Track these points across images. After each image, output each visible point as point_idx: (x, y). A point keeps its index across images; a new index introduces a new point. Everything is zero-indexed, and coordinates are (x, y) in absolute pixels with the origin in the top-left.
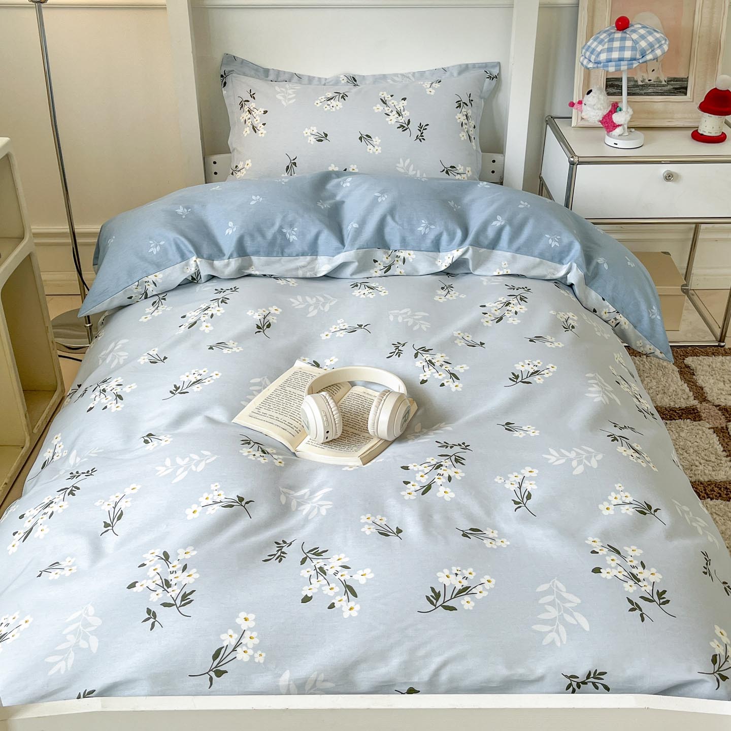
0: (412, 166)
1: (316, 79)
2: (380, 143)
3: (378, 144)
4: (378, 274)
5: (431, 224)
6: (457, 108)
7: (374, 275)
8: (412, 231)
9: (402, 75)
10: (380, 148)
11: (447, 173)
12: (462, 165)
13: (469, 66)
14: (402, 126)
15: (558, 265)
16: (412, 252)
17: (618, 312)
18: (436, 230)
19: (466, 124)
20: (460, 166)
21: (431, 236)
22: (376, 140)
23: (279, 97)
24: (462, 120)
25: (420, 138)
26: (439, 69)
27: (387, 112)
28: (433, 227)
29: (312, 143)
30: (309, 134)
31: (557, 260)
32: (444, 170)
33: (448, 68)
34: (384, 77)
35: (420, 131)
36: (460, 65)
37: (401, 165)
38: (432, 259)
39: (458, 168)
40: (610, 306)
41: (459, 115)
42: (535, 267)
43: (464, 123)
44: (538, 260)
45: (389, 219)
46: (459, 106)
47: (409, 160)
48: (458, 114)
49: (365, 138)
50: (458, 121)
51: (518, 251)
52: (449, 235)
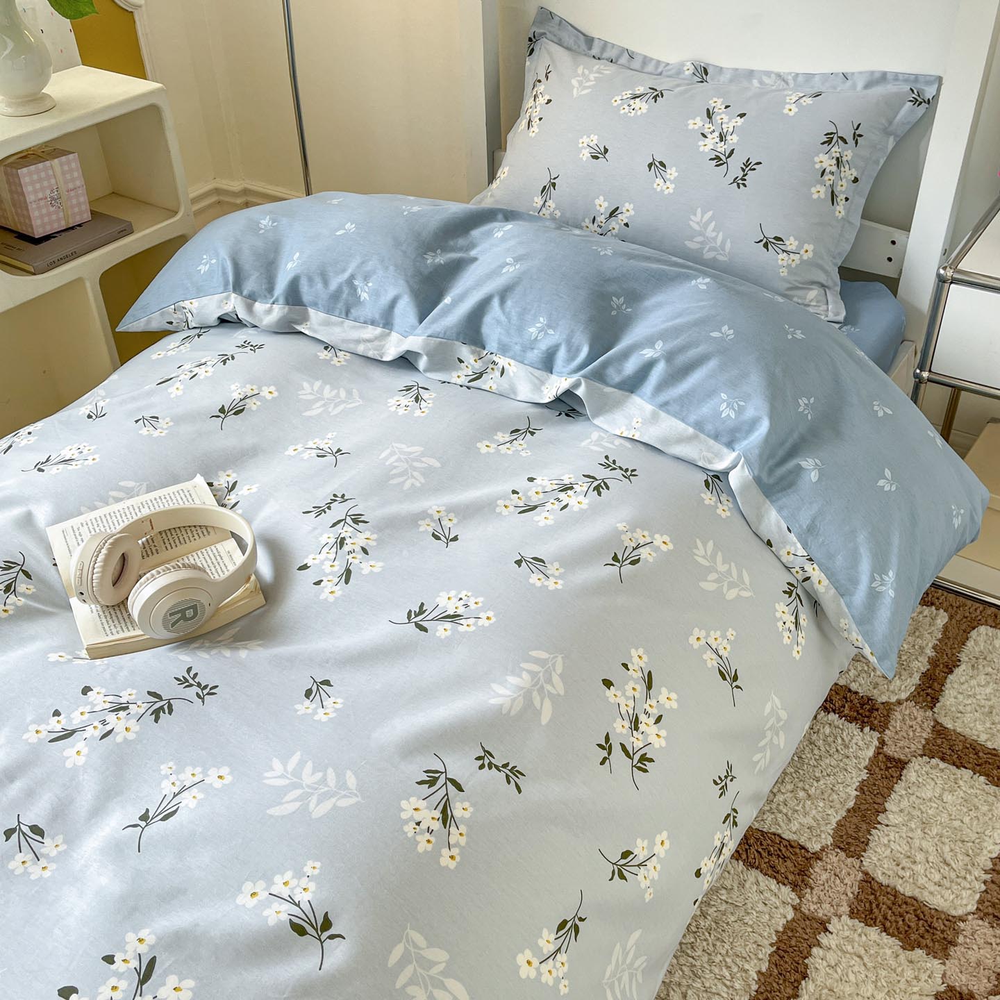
0: (713, 223)
1: (653, 63)
2: (675, 178)
3: (672, 178)
4: (459, 381)
5: (549, 326)
6: (823, 144)
7: (453, 381)
8: (520, 330)
9: (779, 76)
10: (673, 186)
11: (766, 246)
12: (796, 239)
13: (889, 76)
14: (718, 158)
15: (725, 450)
16: (512, 362)
17: (811, 560)
18: (554, 337)
19: (832, 173)
20: (792, 239)
21: (543, 346)
22: (672, 173)
23: (574, 82)
24: (825, 165)
25: (740, 182)
26: (837, 74)
27: (706, 131)
28: (551, 332)
29: (584, 159)
30: (585, 145)
31: (725, 439)
32: (761, 241)
33: (853, 74)
34: (750, 74)
35: (744, 170)
36: (872, 73)
37: (698, 218)
38: (536, 381)
39: (787, 243)
40: (799, 545)
41: (823, 157)
42: (681, 440)
43: (827, 171)
44: (691, 430)
45: (496, 302)
46: (829, 142)
47: (710, 214)
48: (821, 155)
49: (657, 166)
50: (817, 166)
51: (664, 406)
52: (569, 351)
